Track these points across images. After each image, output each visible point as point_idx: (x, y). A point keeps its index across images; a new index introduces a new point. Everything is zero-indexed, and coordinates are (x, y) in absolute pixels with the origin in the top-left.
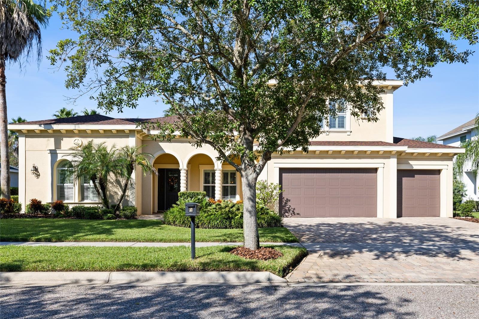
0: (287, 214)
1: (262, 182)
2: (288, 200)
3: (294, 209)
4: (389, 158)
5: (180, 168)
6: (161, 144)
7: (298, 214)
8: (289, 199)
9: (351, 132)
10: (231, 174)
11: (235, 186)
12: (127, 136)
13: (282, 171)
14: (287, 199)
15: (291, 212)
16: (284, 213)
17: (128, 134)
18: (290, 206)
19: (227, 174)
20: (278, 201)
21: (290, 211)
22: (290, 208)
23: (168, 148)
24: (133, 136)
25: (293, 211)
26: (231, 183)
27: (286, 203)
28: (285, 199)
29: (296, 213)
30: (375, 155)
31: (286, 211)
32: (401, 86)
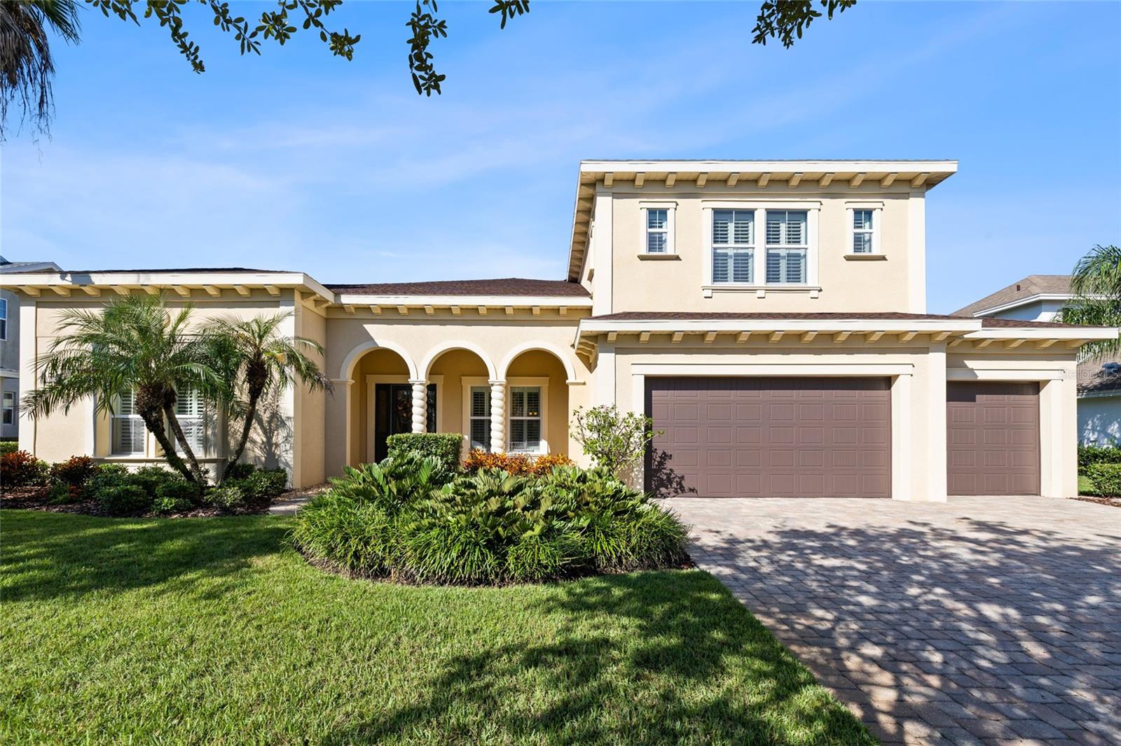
0: (663, 490)
1: (602, 410)
2: (665, 456)
3: (682, 478)
4: (925, 351)
5: (411, 381)
6: (367, 327)
7: (692, 490)
8: (668, 453)
9: (820, 290)
10: (529, 394)
11: (538, 422)
12: (276, 304)
13: (653, 383)
14: (664, 453)
15: (674, 485)
16: (658, 488)
17: (275, 296)
18: (671, 470)
19: (522, 394)
20: (642, 459)
21: (671, 483)
22: (673, 476)
23: (384, 336)
24: (290, 302)
25: (679, 484)
26: (528, 416)
27: (661, 463)
28: (660, 453)
29: (686, 489)
30: (891, 343)
31: (662, 484)
32: (952, 173)
